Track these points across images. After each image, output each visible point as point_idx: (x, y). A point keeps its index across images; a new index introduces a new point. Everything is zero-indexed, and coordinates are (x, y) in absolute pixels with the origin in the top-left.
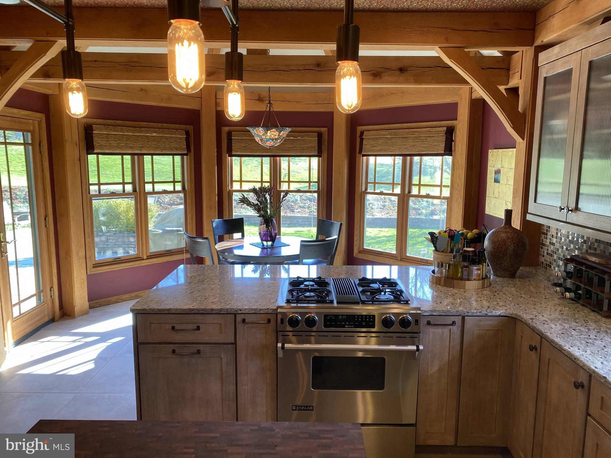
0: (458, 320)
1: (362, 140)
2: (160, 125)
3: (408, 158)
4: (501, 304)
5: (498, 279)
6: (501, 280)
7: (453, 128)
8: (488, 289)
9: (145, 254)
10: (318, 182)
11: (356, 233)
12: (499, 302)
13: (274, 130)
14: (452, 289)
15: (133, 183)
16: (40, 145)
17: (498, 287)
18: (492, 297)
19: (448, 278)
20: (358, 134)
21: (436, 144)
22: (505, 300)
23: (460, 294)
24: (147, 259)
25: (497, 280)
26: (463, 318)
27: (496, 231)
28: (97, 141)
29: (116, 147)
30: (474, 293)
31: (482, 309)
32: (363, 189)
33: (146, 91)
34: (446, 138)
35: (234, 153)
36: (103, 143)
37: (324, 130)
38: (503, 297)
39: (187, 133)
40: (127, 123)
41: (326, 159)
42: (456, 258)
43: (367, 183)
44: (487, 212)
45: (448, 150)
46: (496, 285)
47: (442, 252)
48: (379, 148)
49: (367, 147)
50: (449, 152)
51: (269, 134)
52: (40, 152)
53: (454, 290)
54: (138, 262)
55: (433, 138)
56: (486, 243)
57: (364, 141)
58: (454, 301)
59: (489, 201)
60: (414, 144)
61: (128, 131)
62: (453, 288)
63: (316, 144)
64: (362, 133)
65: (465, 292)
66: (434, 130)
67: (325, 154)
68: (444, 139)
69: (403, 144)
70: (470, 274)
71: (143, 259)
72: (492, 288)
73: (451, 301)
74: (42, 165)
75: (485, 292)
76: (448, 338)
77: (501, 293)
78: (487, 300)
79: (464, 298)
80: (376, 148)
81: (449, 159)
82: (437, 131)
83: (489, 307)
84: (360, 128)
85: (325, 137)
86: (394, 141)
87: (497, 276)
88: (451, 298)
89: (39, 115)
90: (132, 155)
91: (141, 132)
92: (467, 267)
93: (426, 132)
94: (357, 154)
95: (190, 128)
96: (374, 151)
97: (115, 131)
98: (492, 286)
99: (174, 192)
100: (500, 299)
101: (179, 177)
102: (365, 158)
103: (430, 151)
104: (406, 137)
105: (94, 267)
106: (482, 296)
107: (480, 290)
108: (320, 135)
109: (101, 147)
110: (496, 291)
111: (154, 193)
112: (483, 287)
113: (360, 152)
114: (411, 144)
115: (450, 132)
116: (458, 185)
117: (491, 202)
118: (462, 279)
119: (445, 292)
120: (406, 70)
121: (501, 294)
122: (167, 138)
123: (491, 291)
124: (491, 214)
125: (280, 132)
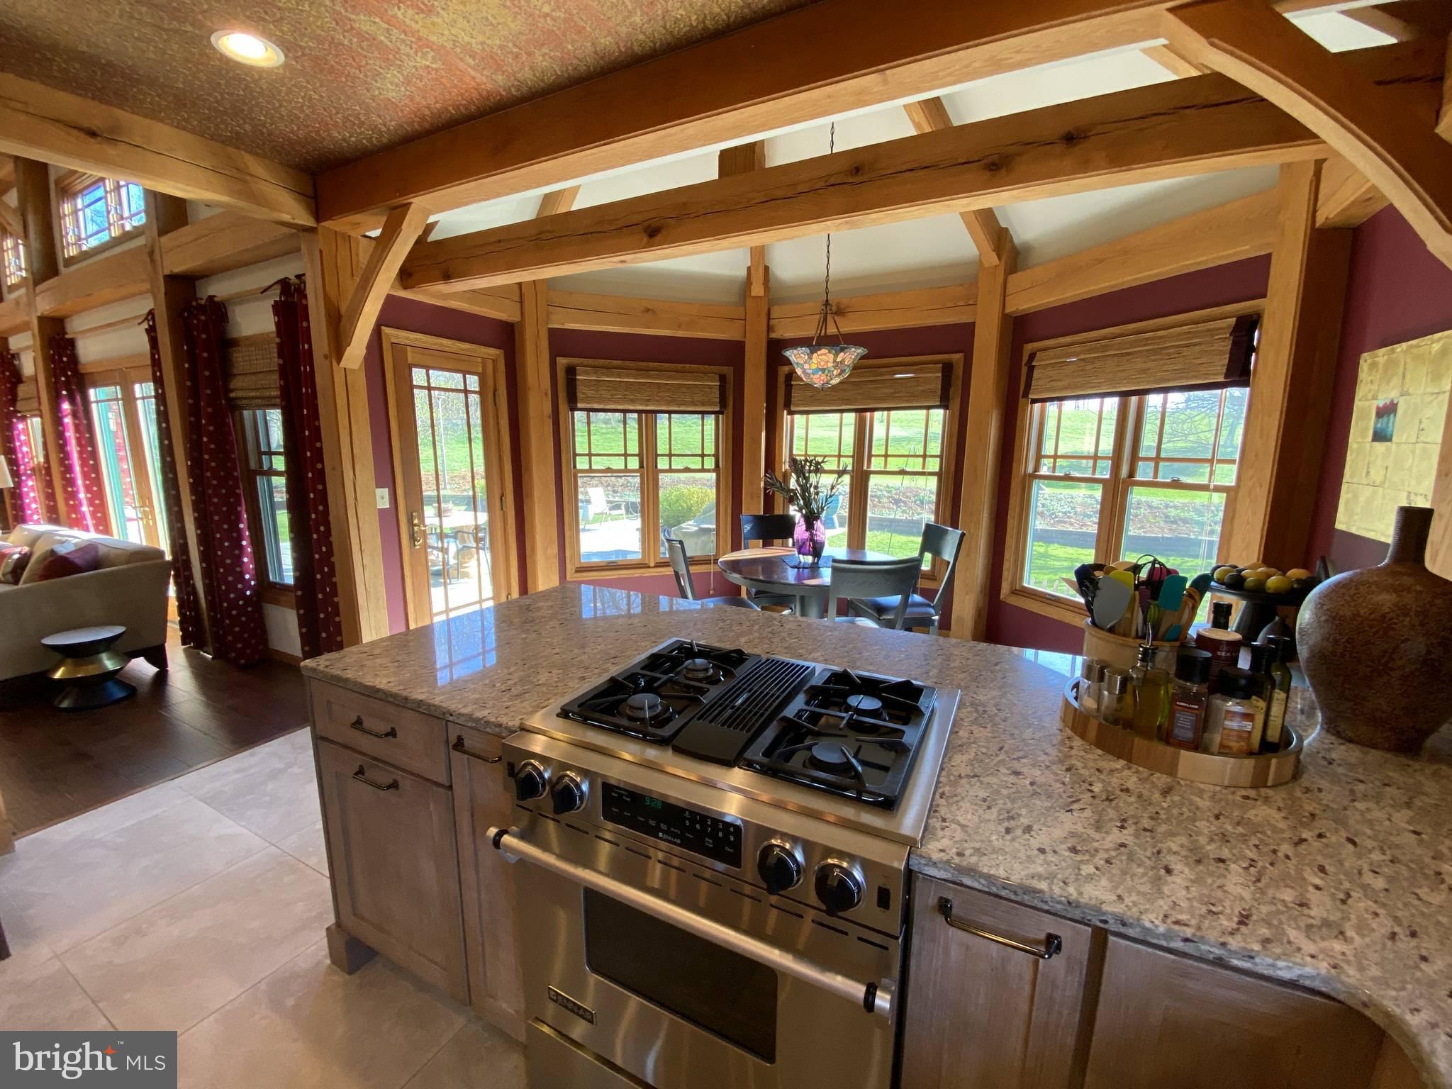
0: (1076, 941)
1: (1031, 369)
2: (680, 366)
3: (1134, 399)
4: (1320, 907)
5: (1341, 752)
6: (1353, 760)
7: (1255, 317)
8: (1279, 796)
9: (652, 559)
10: (941, 457)
11: (1009, 555)
12: (1313, 896)
13: (824, 351)
14: (1121, 763)
15: (640, 455)
16: (494, 395)
17: (1331, 794)
18: (1286, 848)
19: (1116, 722)
20: (1025, 358)
21: (1204, 360)
22: (1347, 885)
23: (1140, 796)
24: (655, 567)
25: (1334, 755)
26: (1100, 937)
27: (1351, 580)
28: (581, 390)
29: (609, 399)
30: (1204, 803)
31: (1206, 923)
32: (1030, 469)
33: (653, 311)
34: (1234, 344)
35: (793, 409)
36: (591, 393)
37: (957, 357)
38: (1341, 862)
39: (723, 378)
40: (628, 363)
41: (957, 413)
42: (1153, 661)
43: (1039, 457)
44: (1343, 522)
45: (1239, 373)
46: (1324, 784)
47: (1111, 630)
48: (1065, 383)
49: (1041, 383)
50: (1240, 376)
51: (814, 360)
52: (495, 405)
53: (1126, 772)
54: (642, 570)
55: (1197, 347)
56: (1306, 615)
57: (1036, 372)
58: (1092, 833)
59: (1350, 496)
60: (1145, 366)
61: (628, 376)
62: (1129, 761)
63: (937, 385)
64: (1032, 356)
65: (1166, 792)
66: (1201, 327)
67: (956, 404)
68: (1227, 346)
69: (1121, 368)
70: (1205, 723)
71: (649, 567)
72: (1298, 793)
73: (1079, 828)
74: (498, 423)
75: (1259, 813)
76: (1027, 988)
77: (1337, 831)
78: (1253, 863)
79: (1146, 823)
80: (1059, 383)
81: (1239, 394)
82: (1209, 330)
83: (1244, 920)
84: (1029, 348)
85: (959, 371)
86: (1099, 364)
87: (1338, 734)
88: (1088, 813)
89: (493, 352)
90: (639, 412)
91: (648, 377)
92: (1195, 699)
93: (1179, 334)
94: (1021, 399)
95: (728, 371)
96: (1054, 390)
97: (608, 376)
98: (1305, 781)
99: (703, 470)
100: (1322, 869)
101: (710, 448)
102: (1037, 406)
103: (1187, 378)
104: (1129, 354)
105: (577, 571)
106: (1240, 829)
107: (1244, 792)
108: (947, 369)
109: (587, 399)
110: (1313, 815)
111: (671, 470)
112: (1259, 782)
113: (1026, 395)
114: (1140, 366)
115: (1247, 326)
116: (1257, 455)
117: (1356, 497)
118: (1166, 736)
119: (1085, 772)
120: (1085, 137)
121: (1334, 839)
122: (689, 386)
123: (1292, 810)
124: (1354, 530)
125: (836, 355)
